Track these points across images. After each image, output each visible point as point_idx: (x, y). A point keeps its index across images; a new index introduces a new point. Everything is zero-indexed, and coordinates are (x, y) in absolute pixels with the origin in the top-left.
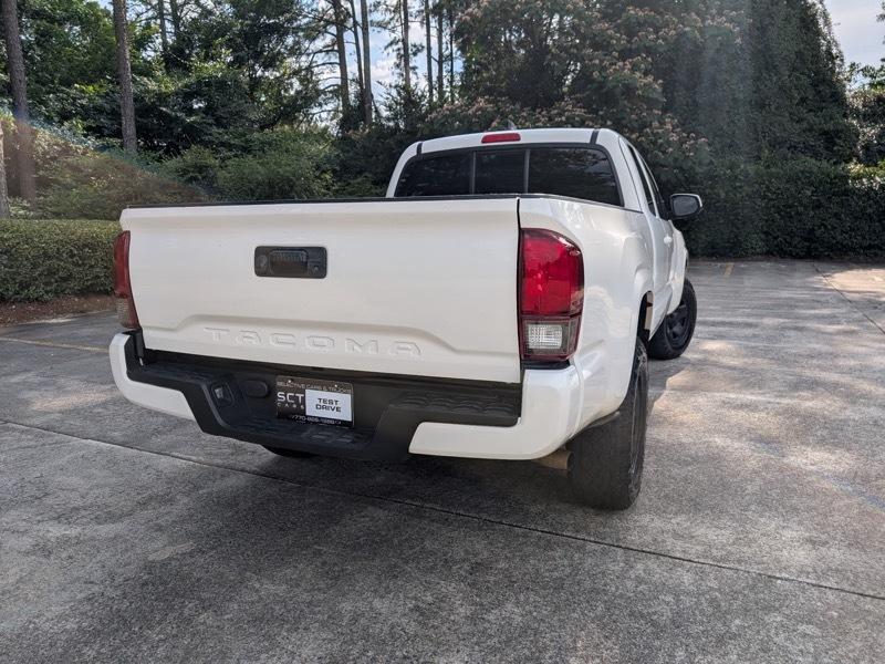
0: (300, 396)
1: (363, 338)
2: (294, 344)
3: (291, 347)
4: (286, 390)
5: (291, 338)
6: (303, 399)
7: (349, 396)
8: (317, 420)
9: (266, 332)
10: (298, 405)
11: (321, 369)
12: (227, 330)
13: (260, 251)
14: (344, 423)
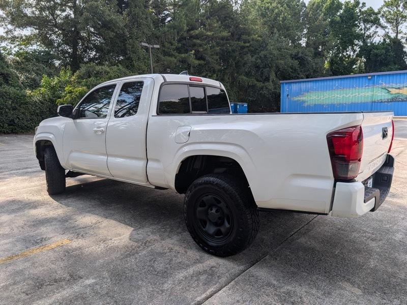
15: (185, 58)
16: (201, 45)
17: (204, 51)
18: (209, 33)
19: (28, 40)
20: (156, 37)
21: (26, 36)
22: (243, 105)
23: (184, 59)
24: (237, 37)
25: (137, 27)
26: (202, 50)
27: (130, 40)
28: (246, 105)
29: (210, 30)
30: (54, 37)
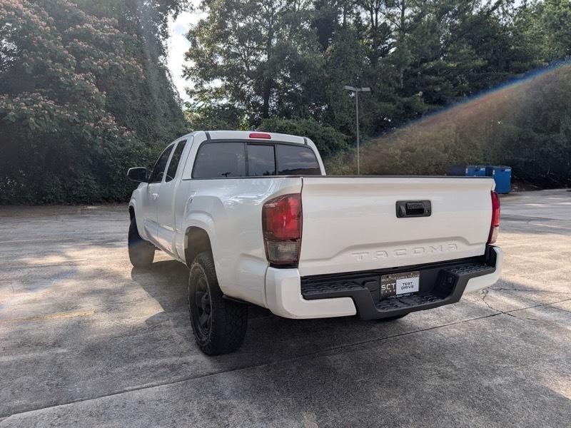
0: (393, 284)
1: (436, 245)
2: (405, 254)
3: (403, 256)
4: (386, 283)
5: (404, 251)
6: (395, 285)
7: (418, 278)
8: (401, 296)
9: (390, 250)
10: (392, 289)
11: (397, 267)
12: (368, 253)
13: (398, 204)
14: (414, 293)
15: (408, 102)
16: (436, 83)
17: (442, 90)
18: (451, 65)
19: (218, 93)
20: (369, 77)
21: (216, 89)
22: (503, 170)
23: (407, 105)
24: (504, 64)
25: (343, 66)
26: (439, 89)
27: (333, 85)
28: (508, 170)
29: (454, 60)
30: (245, 87)
